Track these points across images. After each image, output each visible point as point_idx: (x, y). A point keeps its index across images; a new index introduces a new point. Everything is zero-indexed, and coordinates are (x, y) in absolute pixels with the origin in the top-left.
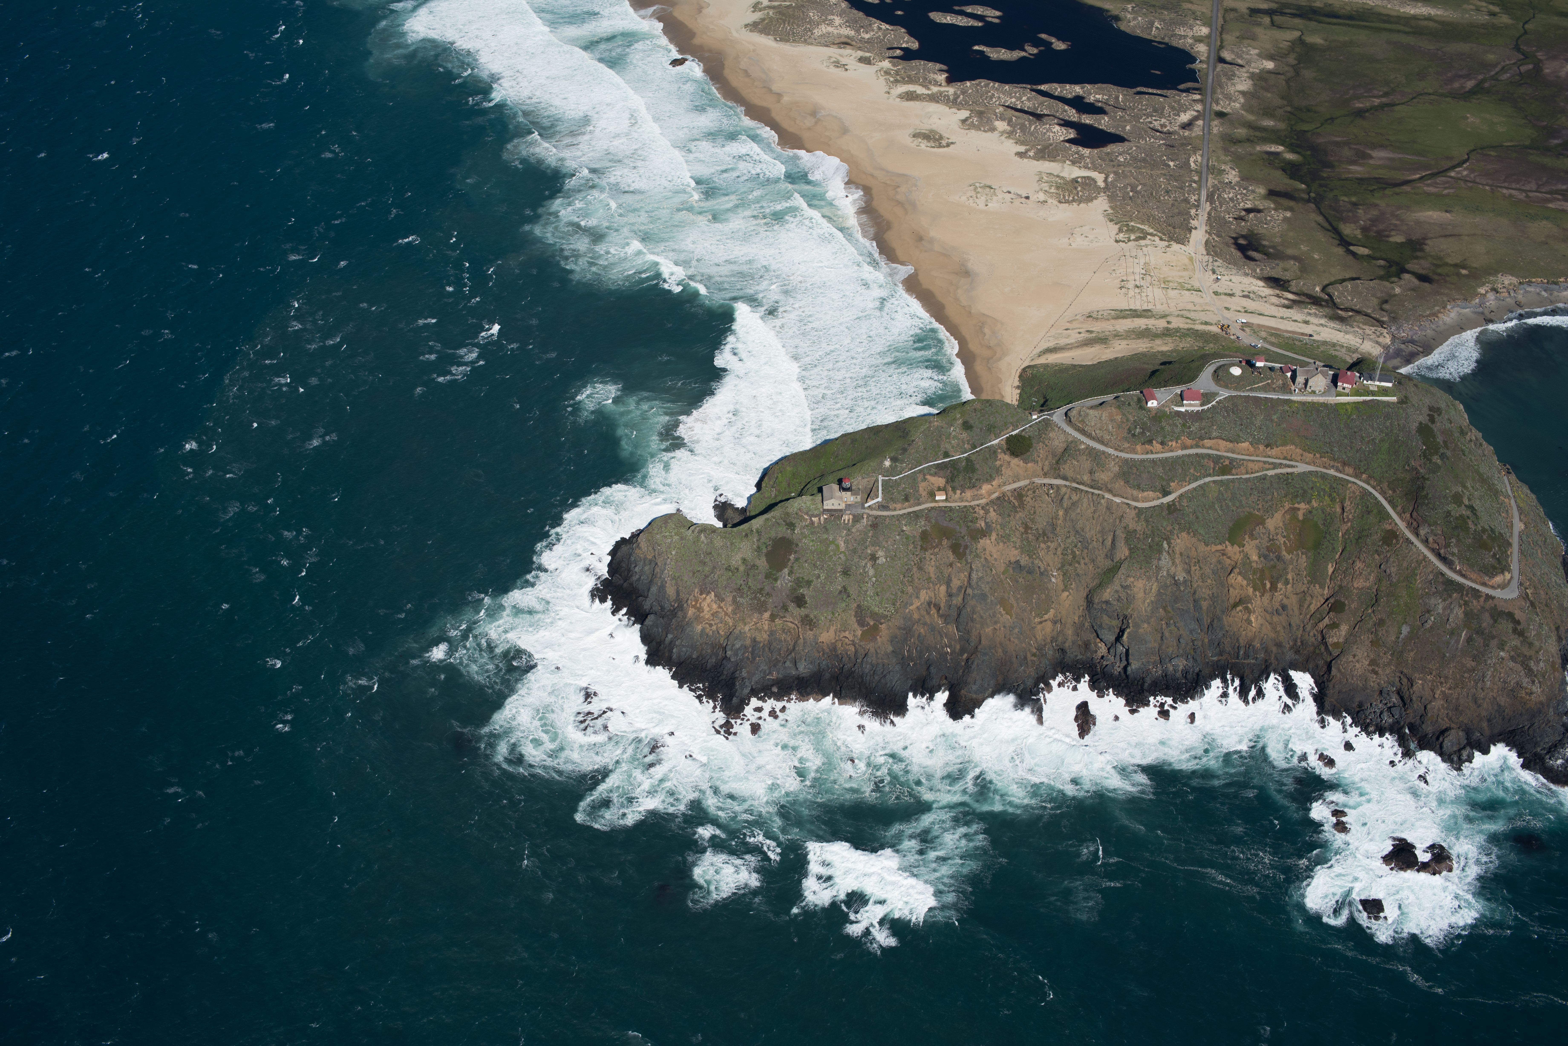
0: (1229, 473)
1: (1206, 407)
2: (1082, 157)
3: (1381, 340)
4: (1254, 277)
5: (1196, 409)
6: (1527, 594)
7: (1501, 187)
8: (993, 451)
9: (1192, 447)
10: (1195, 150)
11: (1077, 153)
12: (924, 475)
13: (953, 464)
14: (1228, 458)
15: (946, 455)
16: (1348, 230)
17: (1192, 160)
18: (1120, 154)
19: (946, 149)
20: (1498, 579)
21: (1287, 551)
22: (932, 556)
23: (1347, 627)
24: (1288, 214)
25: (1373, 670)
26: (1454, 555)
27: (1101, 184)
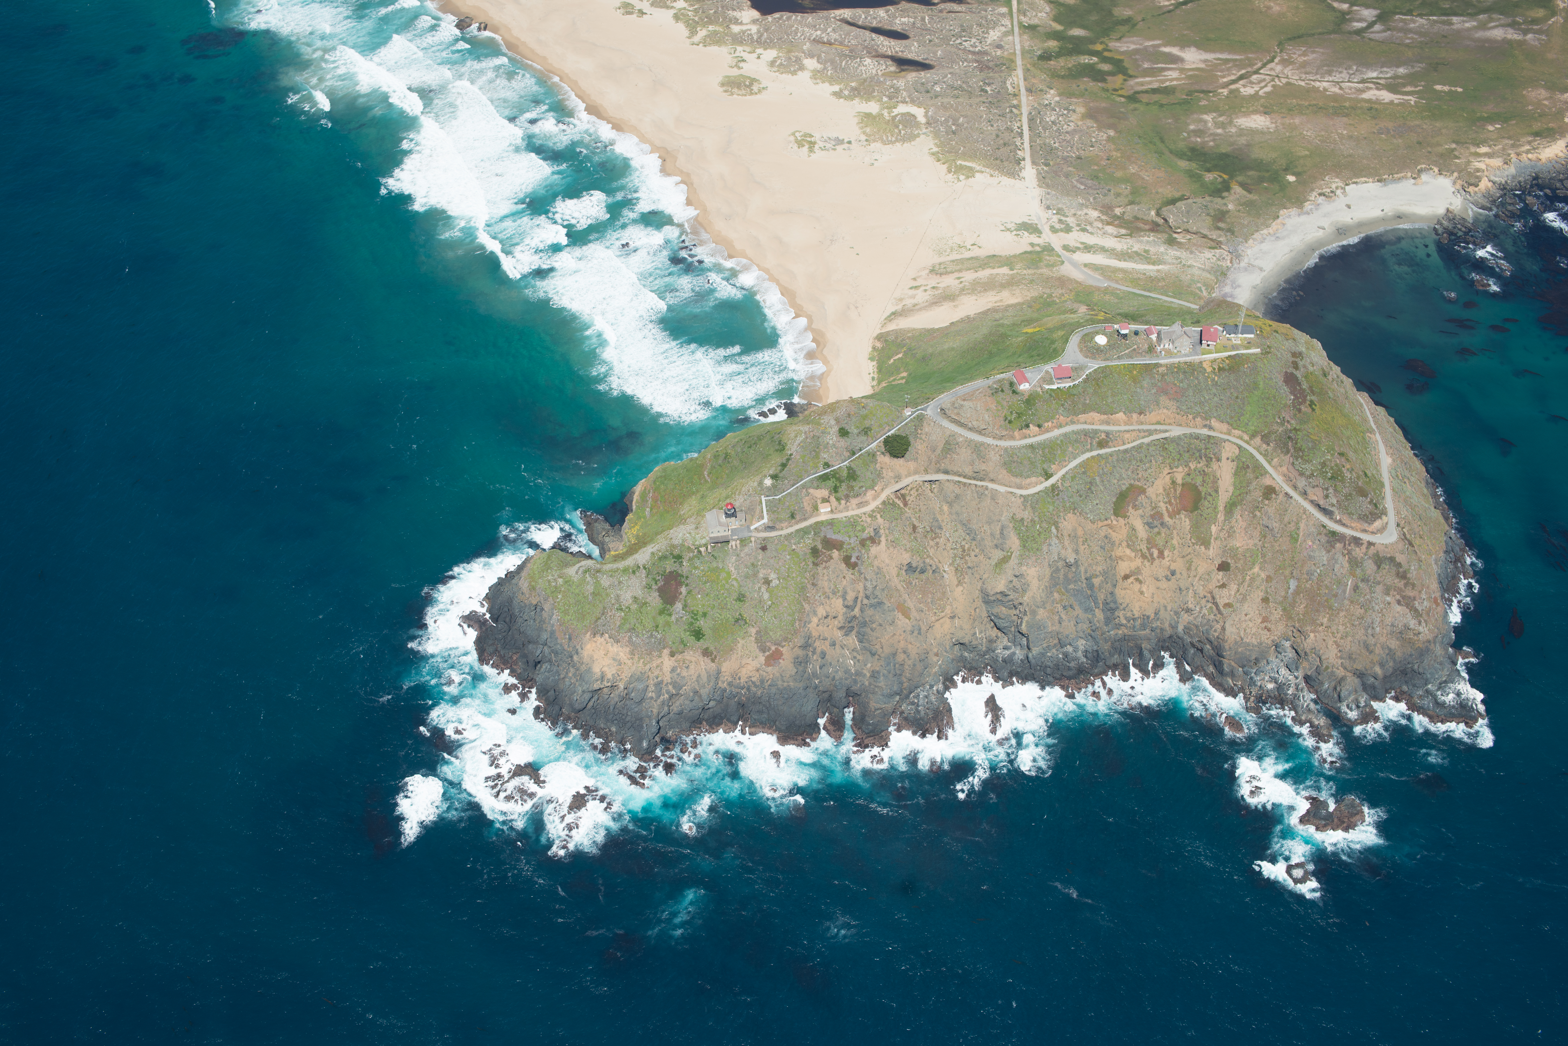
0: (1107, 446)
1: (1075, 383)
2: (898, 90)
4: (1088, 207)
5: (1068, 385)
6: (1404, 535)
7: (1314, 81)
8: (872, 455)
9: (1067, 425)
10: (1010, 70)
11: (892, 87)
12: (807, 489)
13: (835, 474)
14: (1104, 431)
15: (827, 466)
17: (1008, 82)
19: (758, 96)
20: (1378, 524)
21: (1170, 516)
22: (825, 571)
23: (1236, 587)
24: (1112, 133)
25: (1265, 628)
26: (1333, 505)
27: (922, 119)
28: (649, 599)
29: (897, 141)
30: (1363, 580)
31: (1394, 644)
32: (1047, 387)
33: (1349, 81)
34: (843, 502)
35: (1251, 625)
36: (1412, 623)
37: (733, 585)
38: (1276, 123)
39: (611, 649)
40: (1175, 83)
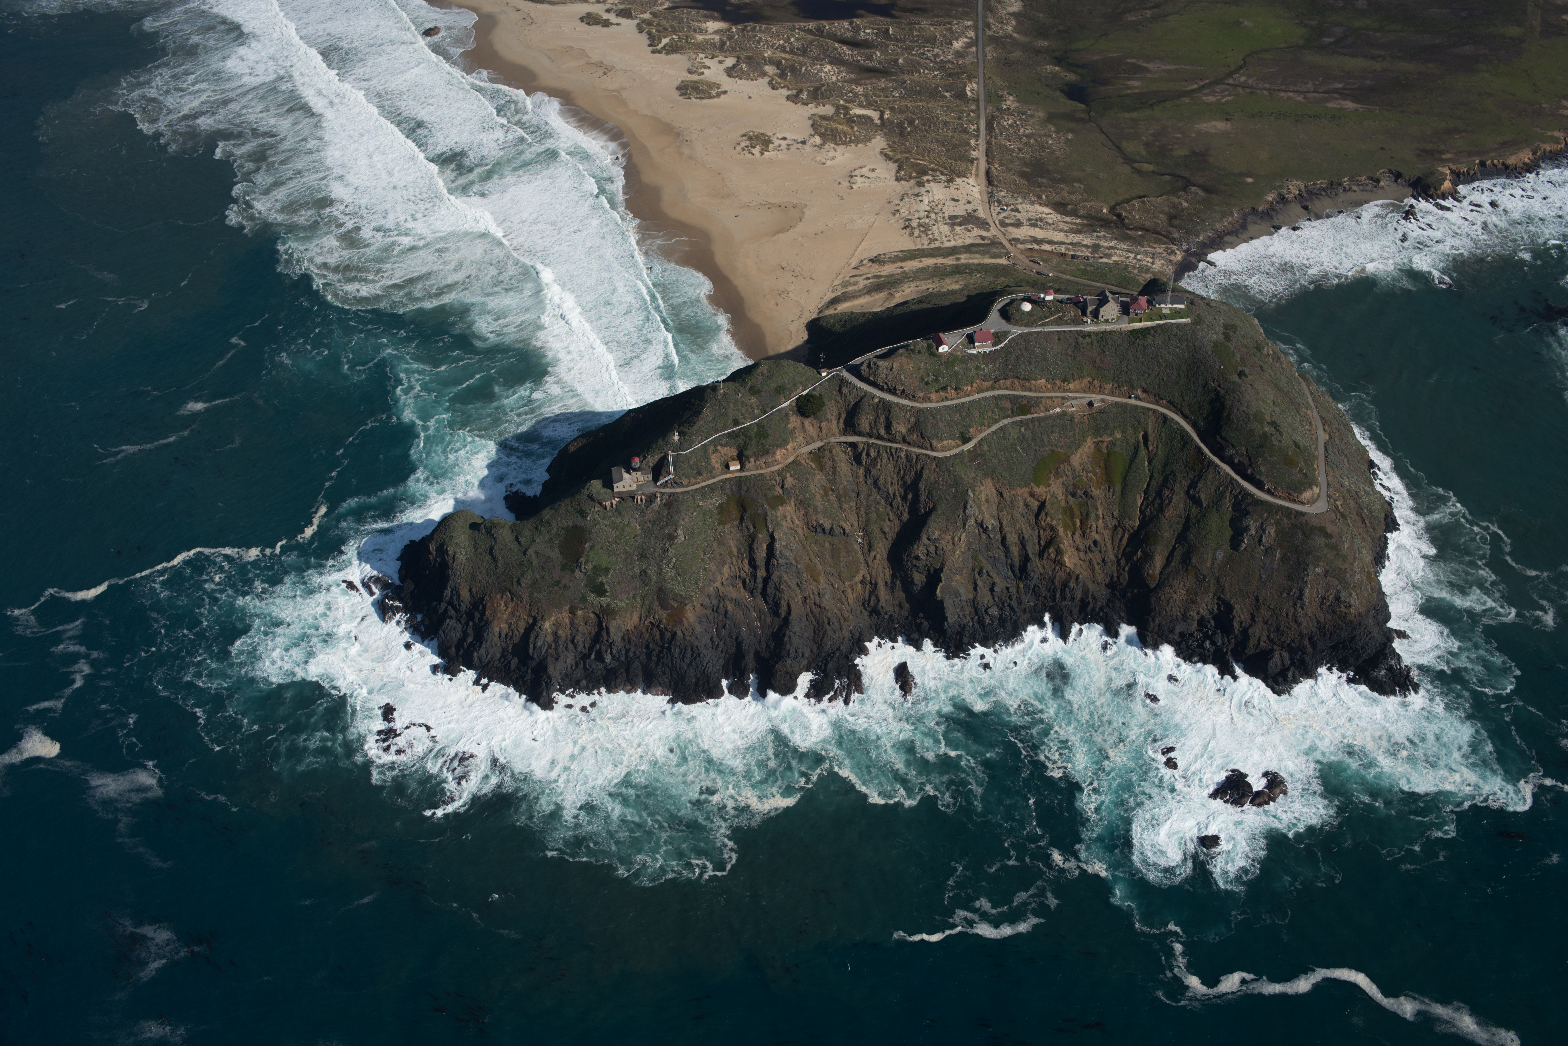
0: (1029, 413)
1: (998, 347)
2: (856, 95)
3: (1172, 258)
4: (1040, 204)
5: (989, 349)
6: (1337, 507)
7: (1279, 90)
8: (784, 415)
9: (987, 390)
10: (970, 78)
11: (851, 92)
12: (715, 446)
13: (745, 432)
14: (1025, 397)
15: (736, 423)
16: (1130, 147)
17: (968, 89)
18: (895, 89)
19: (716, 100)
20: (1307, 495)
21: (1094, 486)
22: (732, 529)
23: (1160, 558)
24: (1070, 136)
25: (1190, 600)
26: (1262, 474)
27: (877, 121)
28: (552, 555)
29: (851, 141)
30: (1290, 551)
31: (1323, 617)
32: (967, 351)
33: (1314, 92)
34: (753, 460)
37: (637, 541)
38: (1236, 128)
39: (511, 605)
40: (1136, 91)
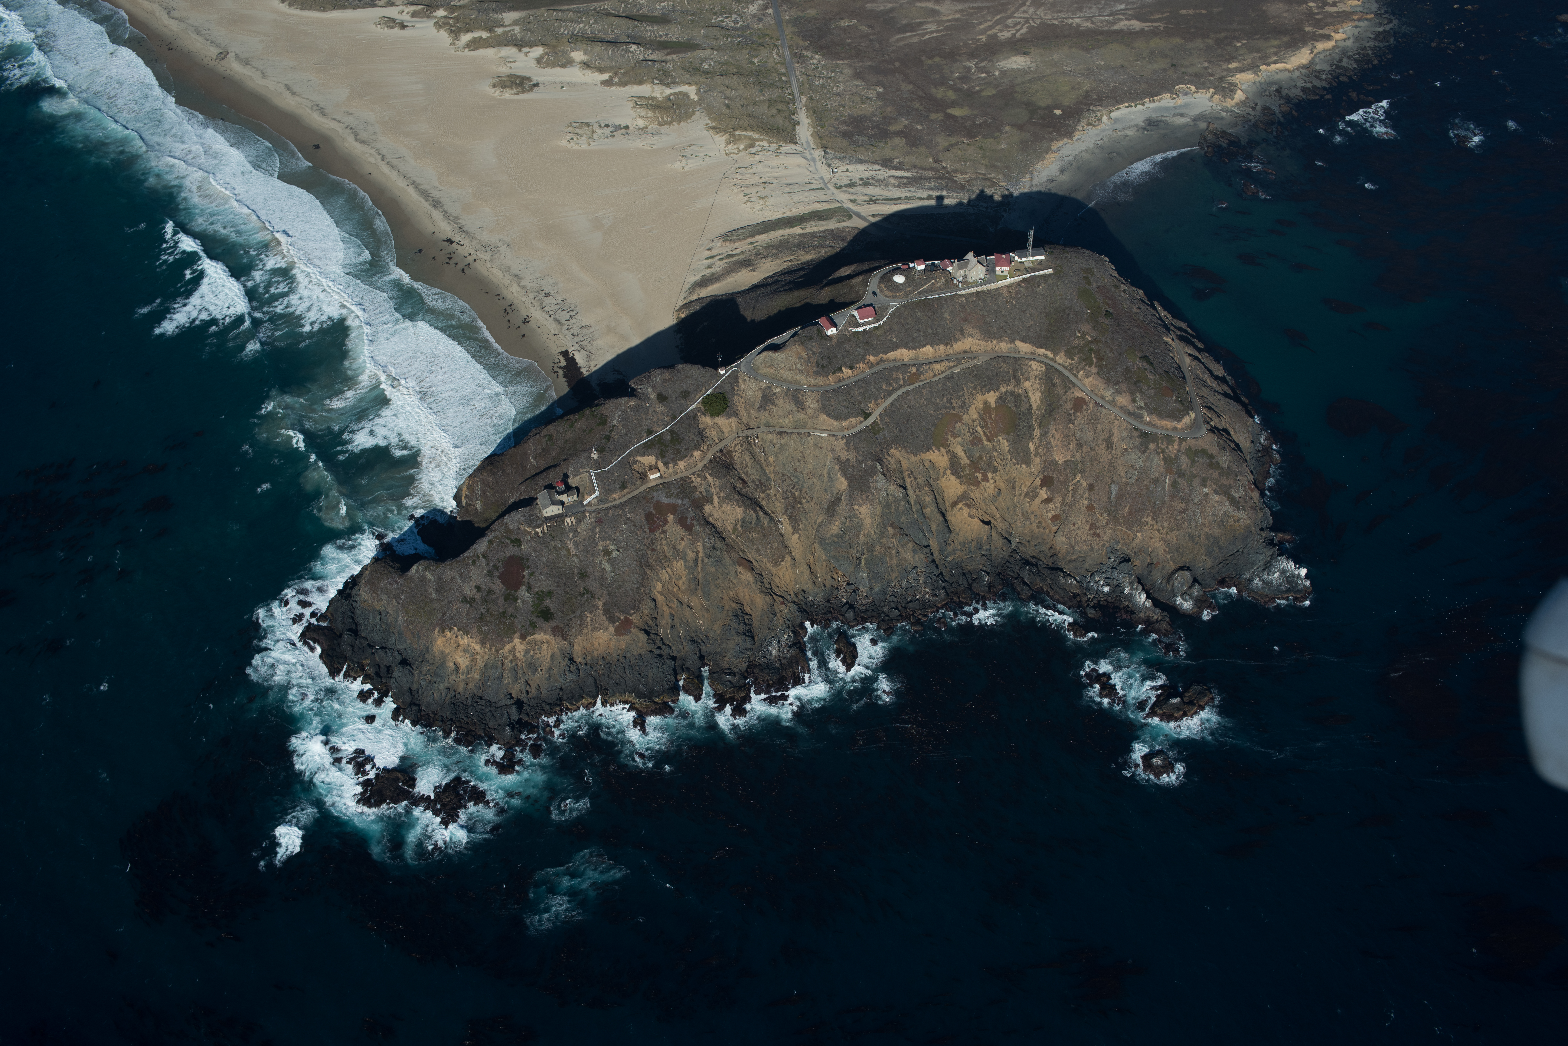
0: (919, 380)
1: (881, 322)
2: (667, 72)
4: (868, 162)
5: (874, 325)
8: (693, 417)
12: (634, 458)
13: (659, 440)
19: (533, 92)
20: (1185, 421)
21: (989, 440)
22: (662, 536)
23: (1060, 499)
24: (880, 89)
25: (1095, 534)
26: (1141, 408)
27: (694, 97)
28: (493, 587)
29: (673, 120)
30: (1179, 476)
31: (1217, 531)
32: (854, 330)
33: (1099, 16)
34: (671, 465)
35: (1080, 533)
36: (1231, 509)
37: (573, 561)
38: (1036, 61)
39: (461, 642)
40: (934, 35)
